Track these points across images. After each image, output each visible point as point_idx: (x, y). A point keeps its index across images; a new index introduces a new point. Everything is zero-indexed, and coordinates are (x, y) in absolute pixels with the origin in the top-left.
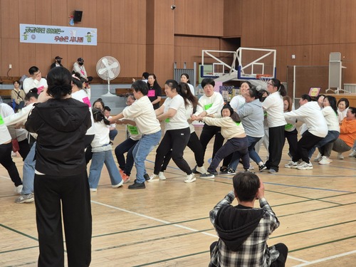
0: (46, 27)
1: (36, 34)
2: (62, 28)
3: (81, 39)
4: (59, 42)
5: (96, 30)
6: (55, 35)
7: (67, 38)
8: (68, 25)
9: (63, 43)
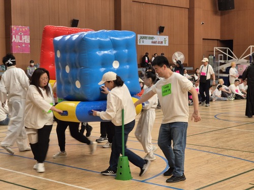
0: (148, 36)
1: (144, 40)
2: (154, 36)
3: (162, 42)
4: (153, 44)
5: (168, 37)
6: (152, 40)
7: (156, 42)
8: (157, 35)
9: (155, 45)
